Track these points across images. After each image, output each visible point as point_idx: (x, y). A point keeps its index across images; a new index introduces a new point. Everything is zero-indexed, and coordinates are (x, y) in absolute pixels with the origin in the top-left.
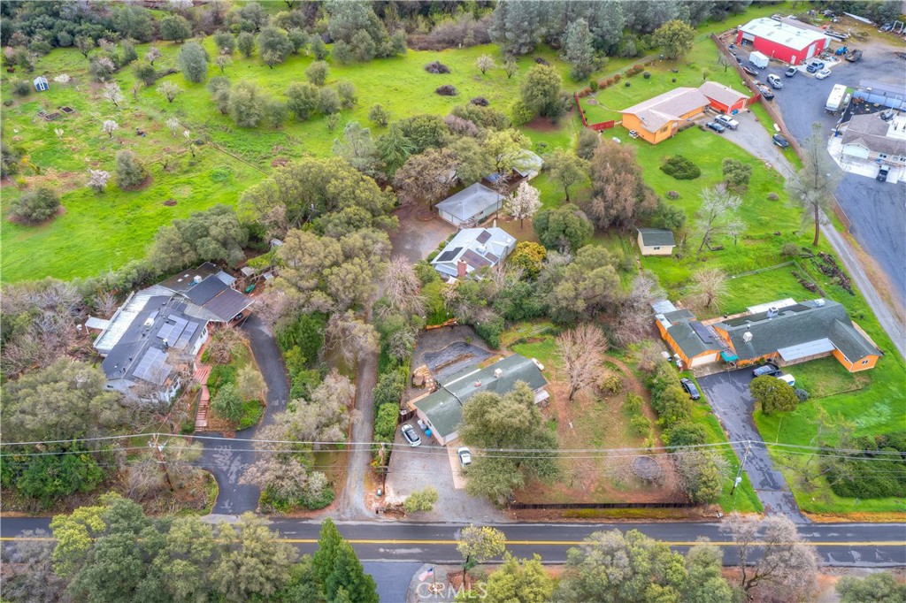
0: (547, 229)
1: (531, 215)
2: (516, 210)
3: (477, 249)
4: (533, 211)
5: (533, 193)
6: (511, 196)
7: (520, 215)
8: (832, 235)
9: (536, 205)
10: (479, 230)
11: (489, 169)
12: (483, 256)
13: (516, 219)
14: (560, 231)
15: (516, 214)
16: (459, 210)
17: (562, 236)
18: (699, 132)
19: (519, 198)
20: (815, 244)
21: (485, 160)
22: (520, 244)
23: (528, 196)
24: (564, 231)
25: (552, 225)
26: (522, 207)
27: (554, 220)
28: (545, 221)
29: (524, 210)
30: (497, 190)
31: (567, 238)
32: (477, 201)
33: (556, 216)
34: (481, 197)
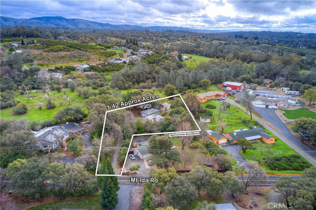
8: (256, 118)
18: (215, 101)
20: (251, 119)
34: (153, 110)
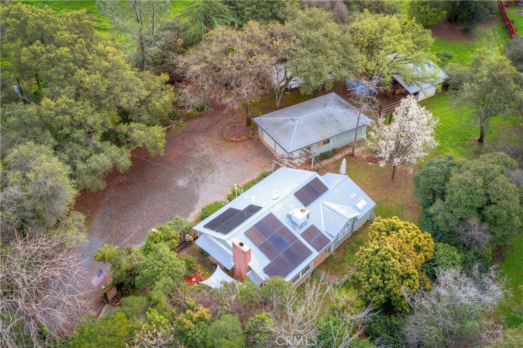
0: (443, 195)
1: (414, 161)
2: (386, 148)
3: (289, 217)
4: (417, 154)
5: (425, 120)
6: (381, 120)
7: (391, 157)
9: (425, 144)
10: (308, 176)
11: (351, 69)
12: (298, 234)
13: (382, 164)
14: (471, 207)
15: (385, 154)
16: (287, 132)
17: (474, 221)
19: (395, 126)
21: (346, 53)
22: (380, 222)
23: (413, 124)
24: (480, 210)
25: (456, 192)
26: (398, 144)
27: (463, 183)
28: (440, 178)
29: (400, 150)
30: (358, 106)
31: (485, 226)
32: (322, 122)
33: (467, 176)
34: (331, 115)
